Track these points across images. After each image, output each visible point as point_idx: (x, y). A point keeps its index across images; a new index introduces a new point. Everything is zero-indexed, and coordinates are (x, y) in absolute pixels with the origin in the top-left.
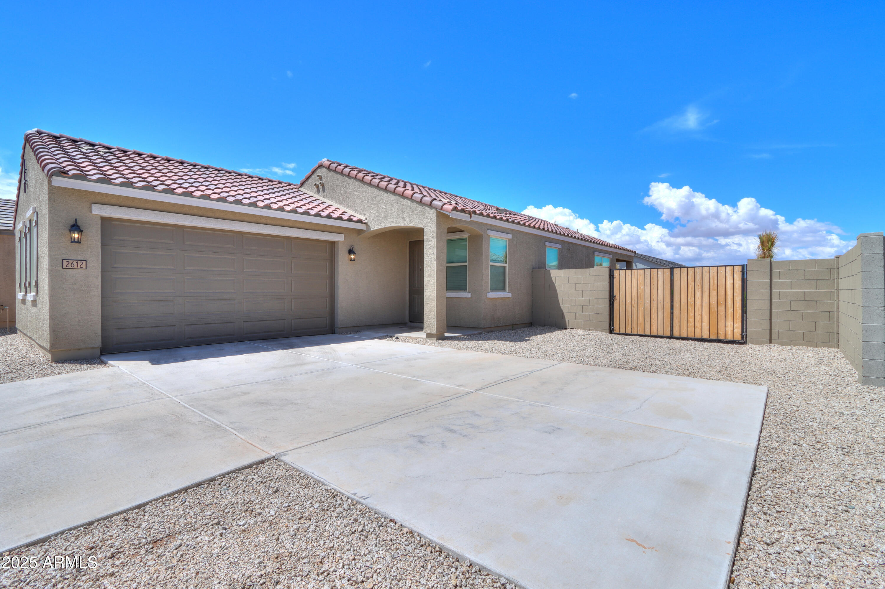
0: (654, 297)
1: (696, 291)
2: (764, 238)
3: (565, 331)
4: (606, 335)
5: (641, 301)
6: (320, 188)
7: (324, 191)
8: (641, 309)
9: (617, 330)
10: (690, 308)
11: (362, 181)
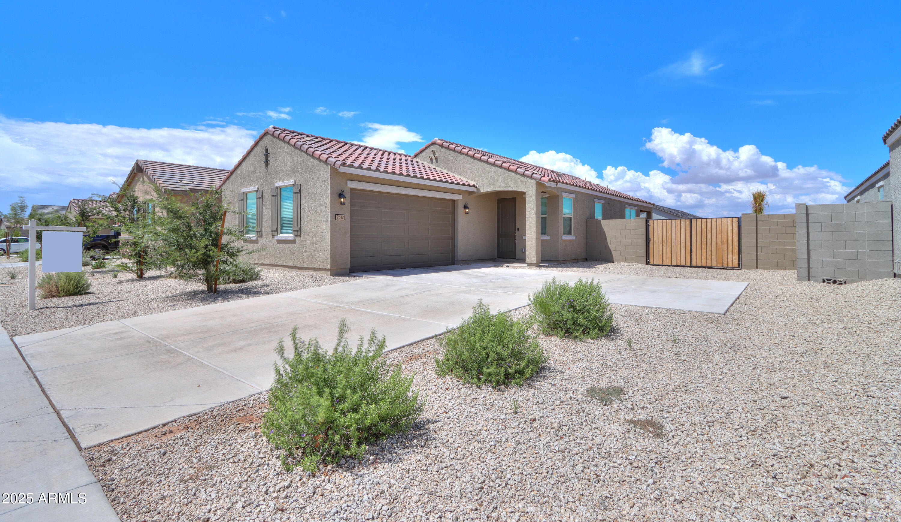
0: (679, 239)
1: (708, 234)
2: (756, 195)
3: (612, 264)
4: (644, 265)
5: (669, 242)
6: (435, 159)
7: (437, 162)
8: (669, 247)
9: (652, 263)
10: (703, 246)
11: (473, 157)
